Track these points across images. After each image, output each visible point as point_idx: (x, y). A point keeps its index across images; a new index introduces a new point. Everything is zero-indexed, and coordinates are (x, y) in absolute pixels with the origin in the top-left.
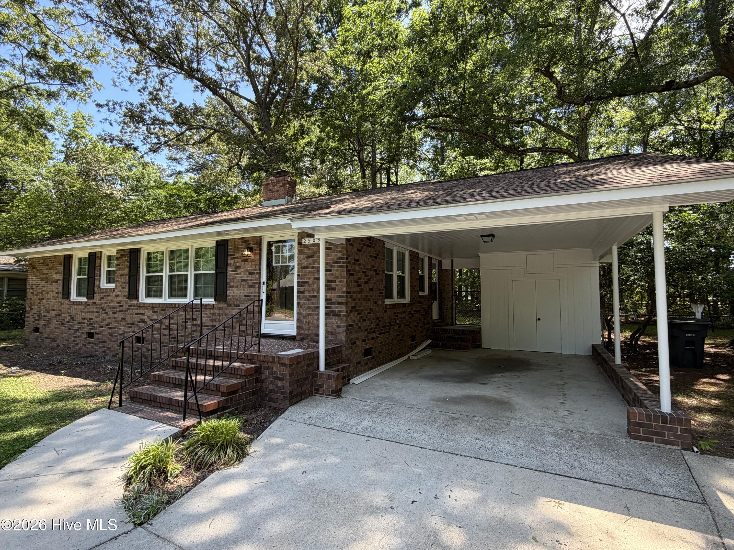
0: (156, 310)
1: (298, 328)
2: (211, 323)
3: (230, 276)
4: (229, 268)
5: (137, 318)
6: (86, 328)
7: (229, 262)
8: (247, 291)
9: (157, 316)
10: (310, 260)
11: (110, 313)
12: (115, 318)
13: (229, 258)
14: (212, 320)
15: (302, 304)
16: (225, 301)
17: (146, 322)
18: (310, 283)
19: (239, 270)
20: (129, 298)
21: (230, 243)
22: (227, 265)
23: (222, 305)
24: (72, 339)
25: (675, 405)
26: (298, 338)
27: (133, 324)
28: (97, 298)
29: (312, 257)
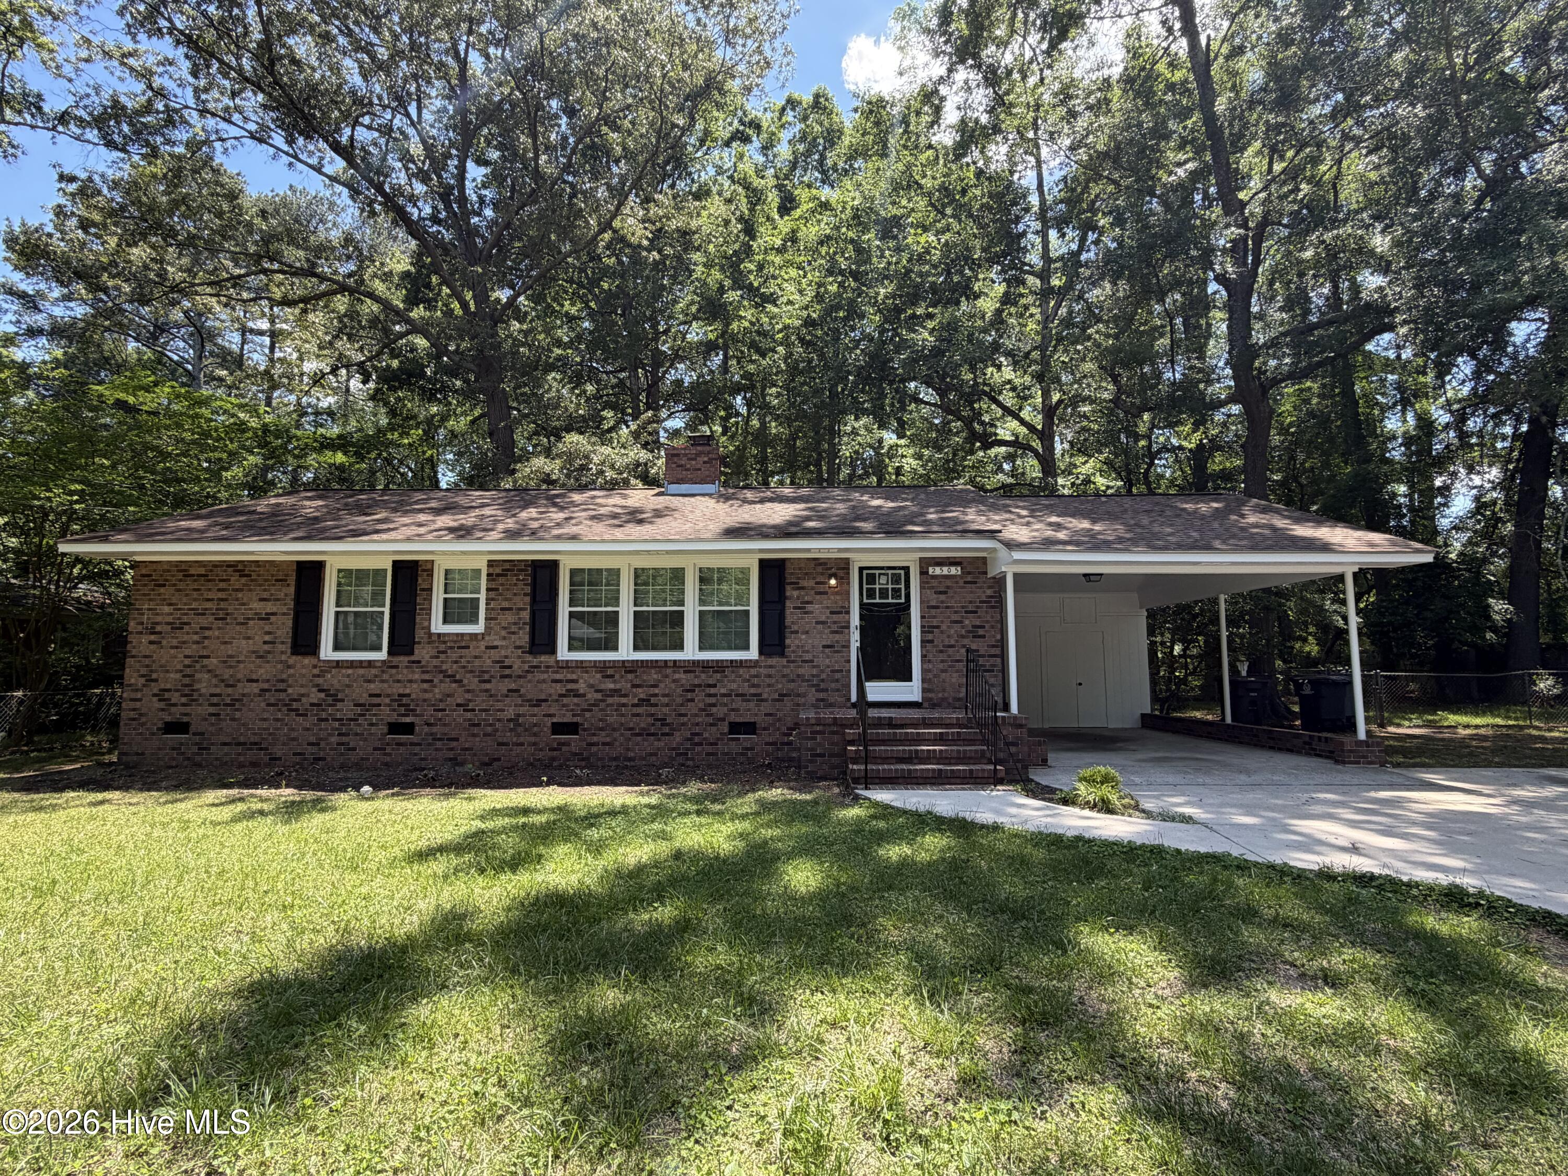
0: (610, 672)
1: (924, 690)
2: (753, 691)
3: (791, 616)
4: (788, 604)
5: (560, 689)
6: (388, 714)
7: (788, 594)
8: (828, 639)
9: (615, 682)
10: (942, 597)
11: (472, 682)
12: (487, 691)
13: (788, 588)
14: (754, 686)
15: (930, 656)
16: (782, 654)
17: (584, 695)
18: (944, 627)
19: (809, 607)
20: (530, 652)
21: (788, 565)
22: (786, 598)
23: (773, 661)
24: (334, 739)
25: (1369, 733)
26: (926, 705)
27: (546, 700)
28: (423, 653)
29: (945, 593)
